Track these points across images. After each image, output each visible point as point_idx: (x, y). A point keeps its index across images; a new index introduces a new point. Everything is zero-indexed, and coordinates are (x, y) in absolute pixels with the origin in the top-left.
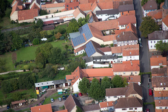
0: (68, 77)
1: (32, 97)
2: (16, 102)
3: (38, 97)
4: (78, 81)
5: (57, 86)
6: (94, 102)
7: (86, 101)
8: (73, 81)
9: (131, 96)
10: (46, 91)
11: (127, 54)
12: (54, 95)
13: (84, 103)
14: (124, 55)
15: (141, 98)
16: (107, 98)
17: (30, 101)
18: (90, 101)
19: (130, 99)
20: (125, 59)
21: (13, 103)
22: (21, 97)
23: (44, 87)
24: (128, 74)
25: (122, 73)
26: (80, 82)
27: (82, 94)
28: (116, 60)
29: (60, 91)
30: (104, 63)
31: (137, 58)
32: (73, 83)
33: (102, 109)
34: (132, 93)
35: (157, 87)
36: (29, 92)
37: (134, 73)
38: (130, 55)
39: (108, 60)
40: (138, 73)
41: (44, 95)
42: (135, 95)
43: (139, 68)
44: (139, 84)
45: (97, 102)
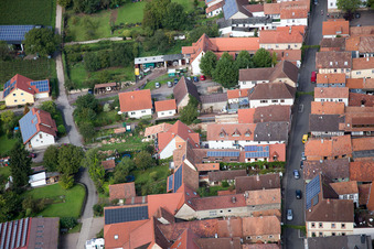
0: (185, 50)
1: (127, 79)
2: (102, 85)
3: (137, 79)
4: (200, 56)
5: (170, 64)
6: (220, 90)
7: (208, 88)
8: (192, 56)
9: (277, 81)
10: (150, 72)
11: (289, 16)
12: (162, 77)
13: (205, 92)
14: (283, 18)
15: (293, 84)
16: (241, 83)
17: (123, 84)
18: (216, 88)
19: (274, 85)
20: (284, 23)
21: (97, 86)
22: (110, 78)
23: (148, 65)
24: (283, 47)
25: (273, 46)
26: (203, 58)
27: (205, 78)
28: (270, 25)
29: (172, 71)
30: (250, 30)
31: (304, 22)
32: (193, 59)
33: (230, 101)
34: (280, 77)
35: (324, 68)
36: (125, 72)
37: (292, 46)
38: (293, 17)
39: (256, 26)
40: (300, 46)
41: (147, 77)
42: (283, 80)
43: (301, 38)
44: (299, 63)
45: (225, 90)
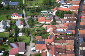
0: (52, 10)
1: (39, 15)
2: (34, 16)
3: (41, 15)
4: (55, 11)
5: (48, 13)
6: (60, 19)
7: (57, 18)
10: (44, 14)
11: (75, 4)
12: (47, 15)
13: (56, 19)
15: (76, 18)
16: (64, 17)
17: (38, 16)
18: (59, 18)
19: (72, 18)
21: (32, 16)
22: (35, 15)
23: (44, 12)
24: (74, 10)
25: (71, 10)
26: (56, 12)
27: (56, 16)
28: (71, 6)
29: (49, 14)
30: (66, 6)
31: (78, 5)
32: (54, 12)
33: (62, 21)
34: (73, 17)
35: (83, 15)
36: (39, 13)
37: (76, 10)
38: (76, 4)
39: (68, 6)
40: (78, 10)
41: (43, 15)
42: (74, 17)
44: (77, 14)
45: (61, 19)
